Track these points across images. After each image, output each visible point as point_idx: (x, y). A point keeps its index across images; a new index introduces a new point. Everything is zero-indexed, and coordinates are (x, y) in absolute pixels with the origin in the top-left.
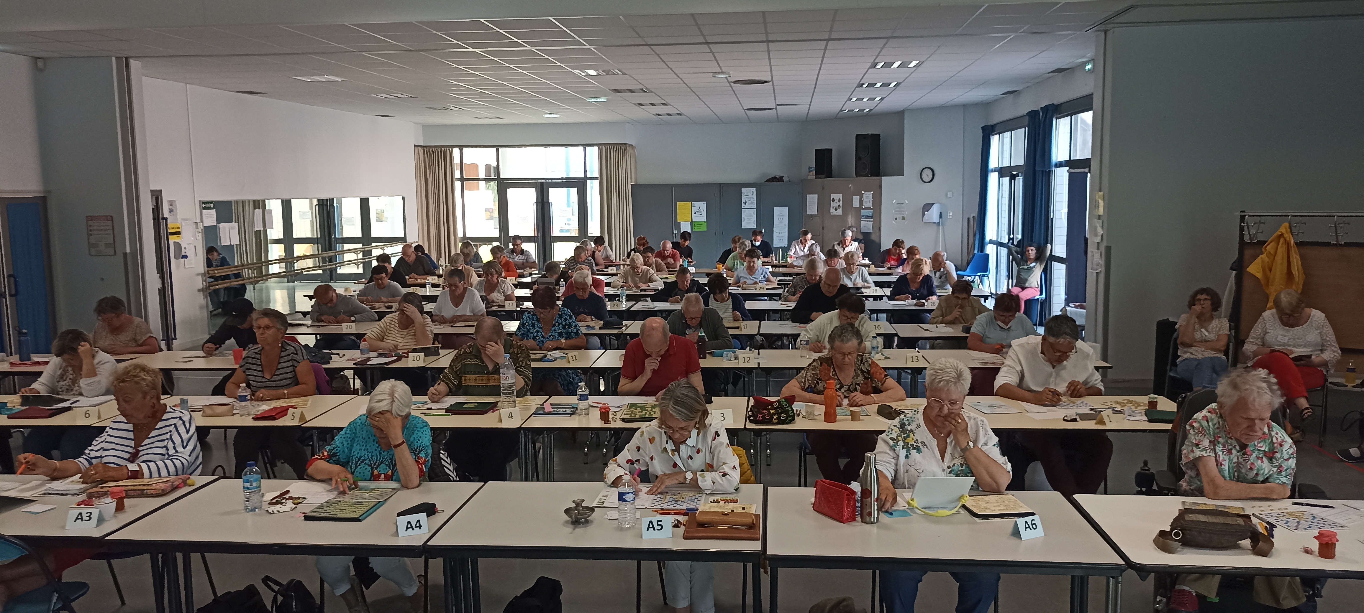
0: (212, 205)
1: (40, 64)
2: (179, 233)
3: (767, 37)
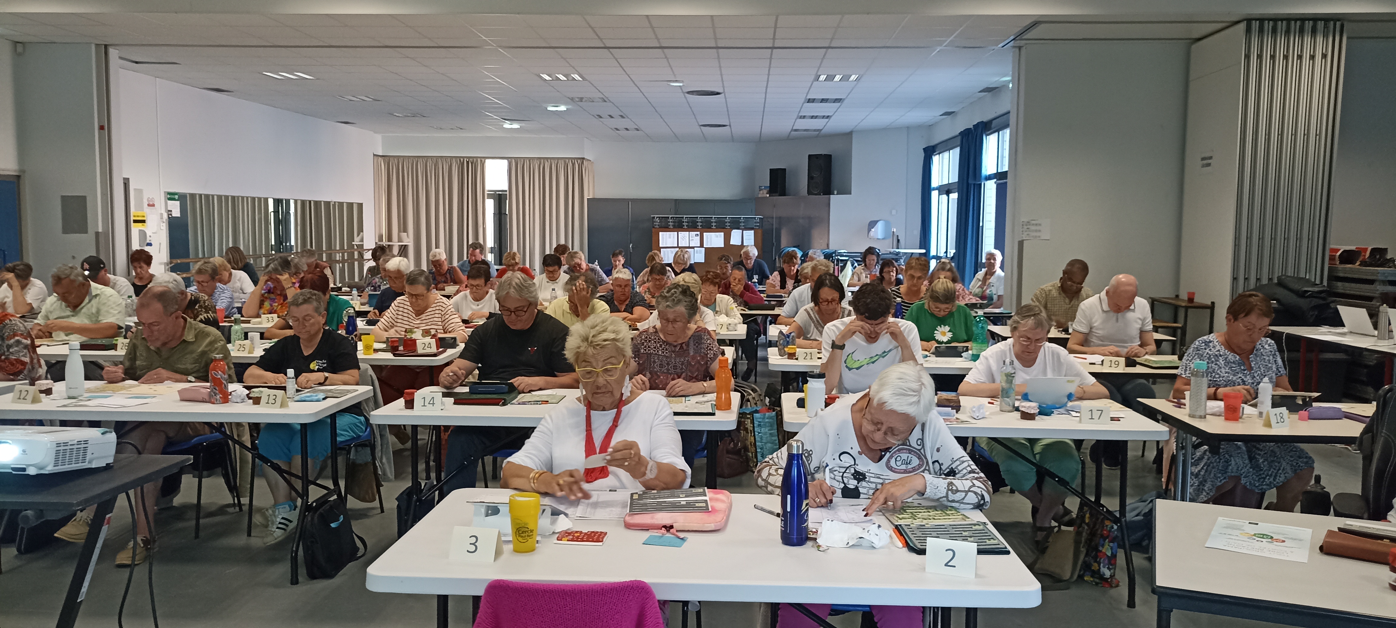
0: (176, 197)
1: (20, 48)
2: (144, 221)
3: (716, 42)
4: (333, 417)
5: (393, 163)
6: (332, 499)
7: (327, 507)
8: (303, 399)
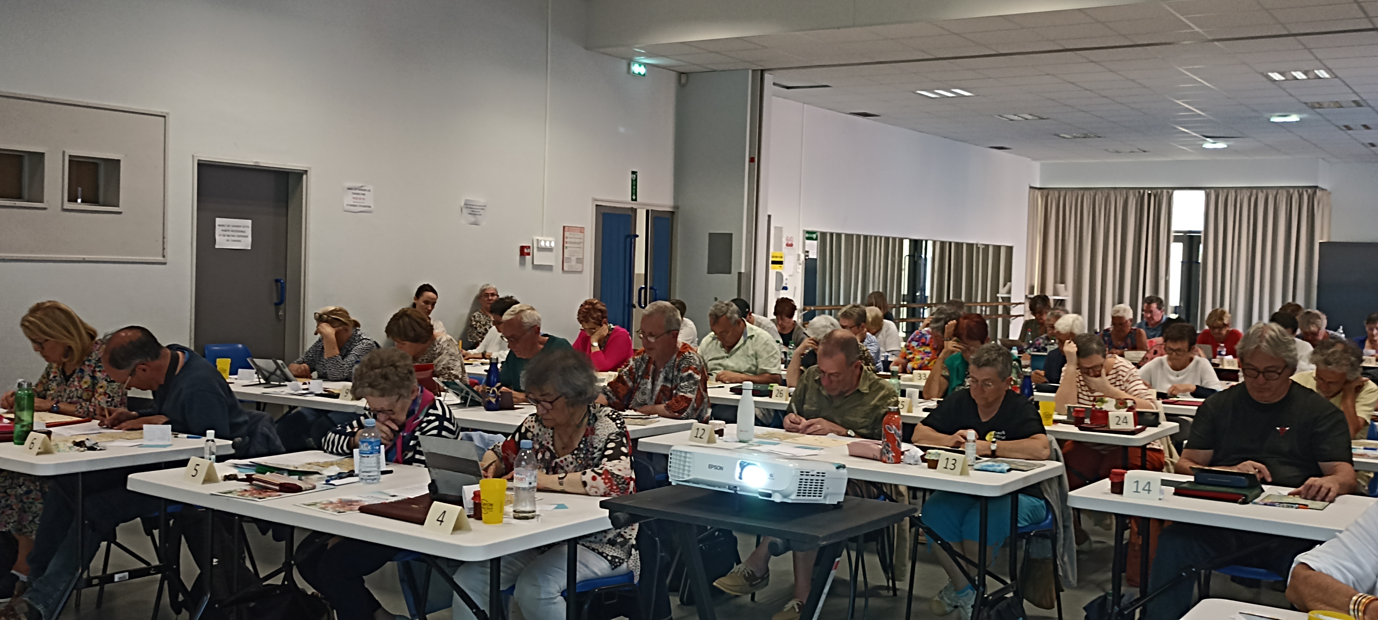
0: (815, 236)
1: (684, 79)
2: (781, 263)
4: (1014, 495)
5: (1053, 197)
6: (1008, 596)
7: (1003, 604)
8: (984, 468)
